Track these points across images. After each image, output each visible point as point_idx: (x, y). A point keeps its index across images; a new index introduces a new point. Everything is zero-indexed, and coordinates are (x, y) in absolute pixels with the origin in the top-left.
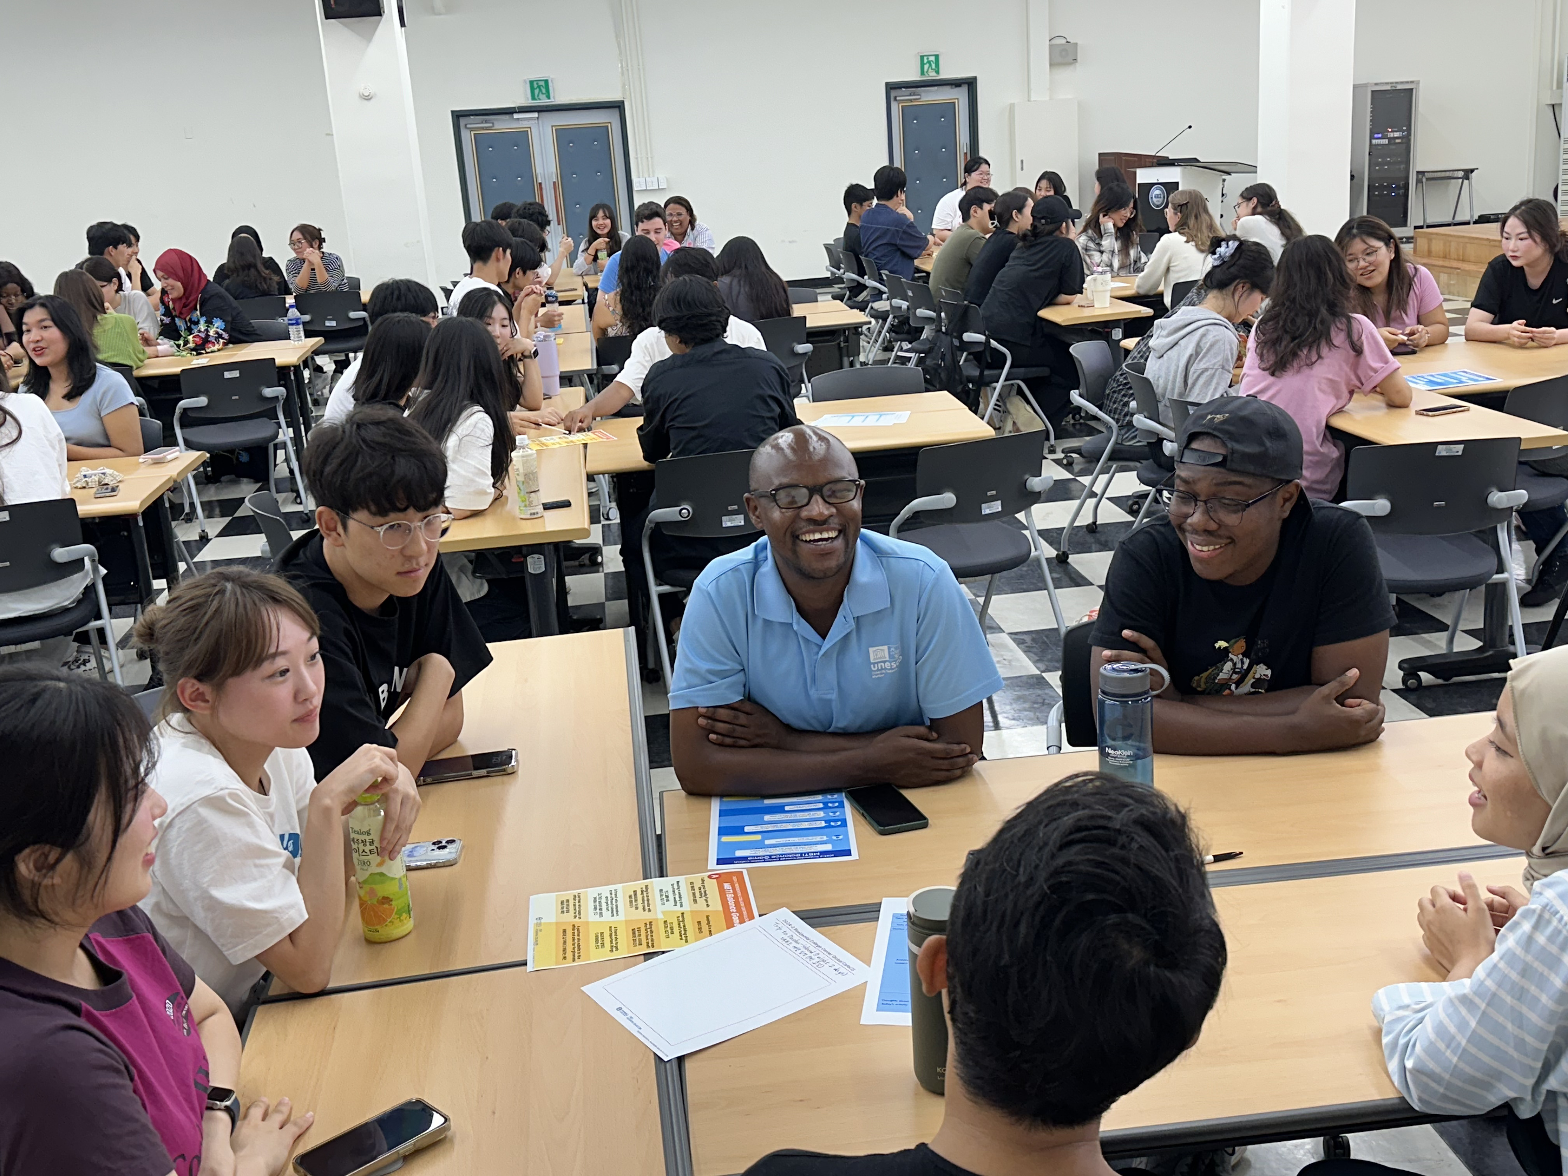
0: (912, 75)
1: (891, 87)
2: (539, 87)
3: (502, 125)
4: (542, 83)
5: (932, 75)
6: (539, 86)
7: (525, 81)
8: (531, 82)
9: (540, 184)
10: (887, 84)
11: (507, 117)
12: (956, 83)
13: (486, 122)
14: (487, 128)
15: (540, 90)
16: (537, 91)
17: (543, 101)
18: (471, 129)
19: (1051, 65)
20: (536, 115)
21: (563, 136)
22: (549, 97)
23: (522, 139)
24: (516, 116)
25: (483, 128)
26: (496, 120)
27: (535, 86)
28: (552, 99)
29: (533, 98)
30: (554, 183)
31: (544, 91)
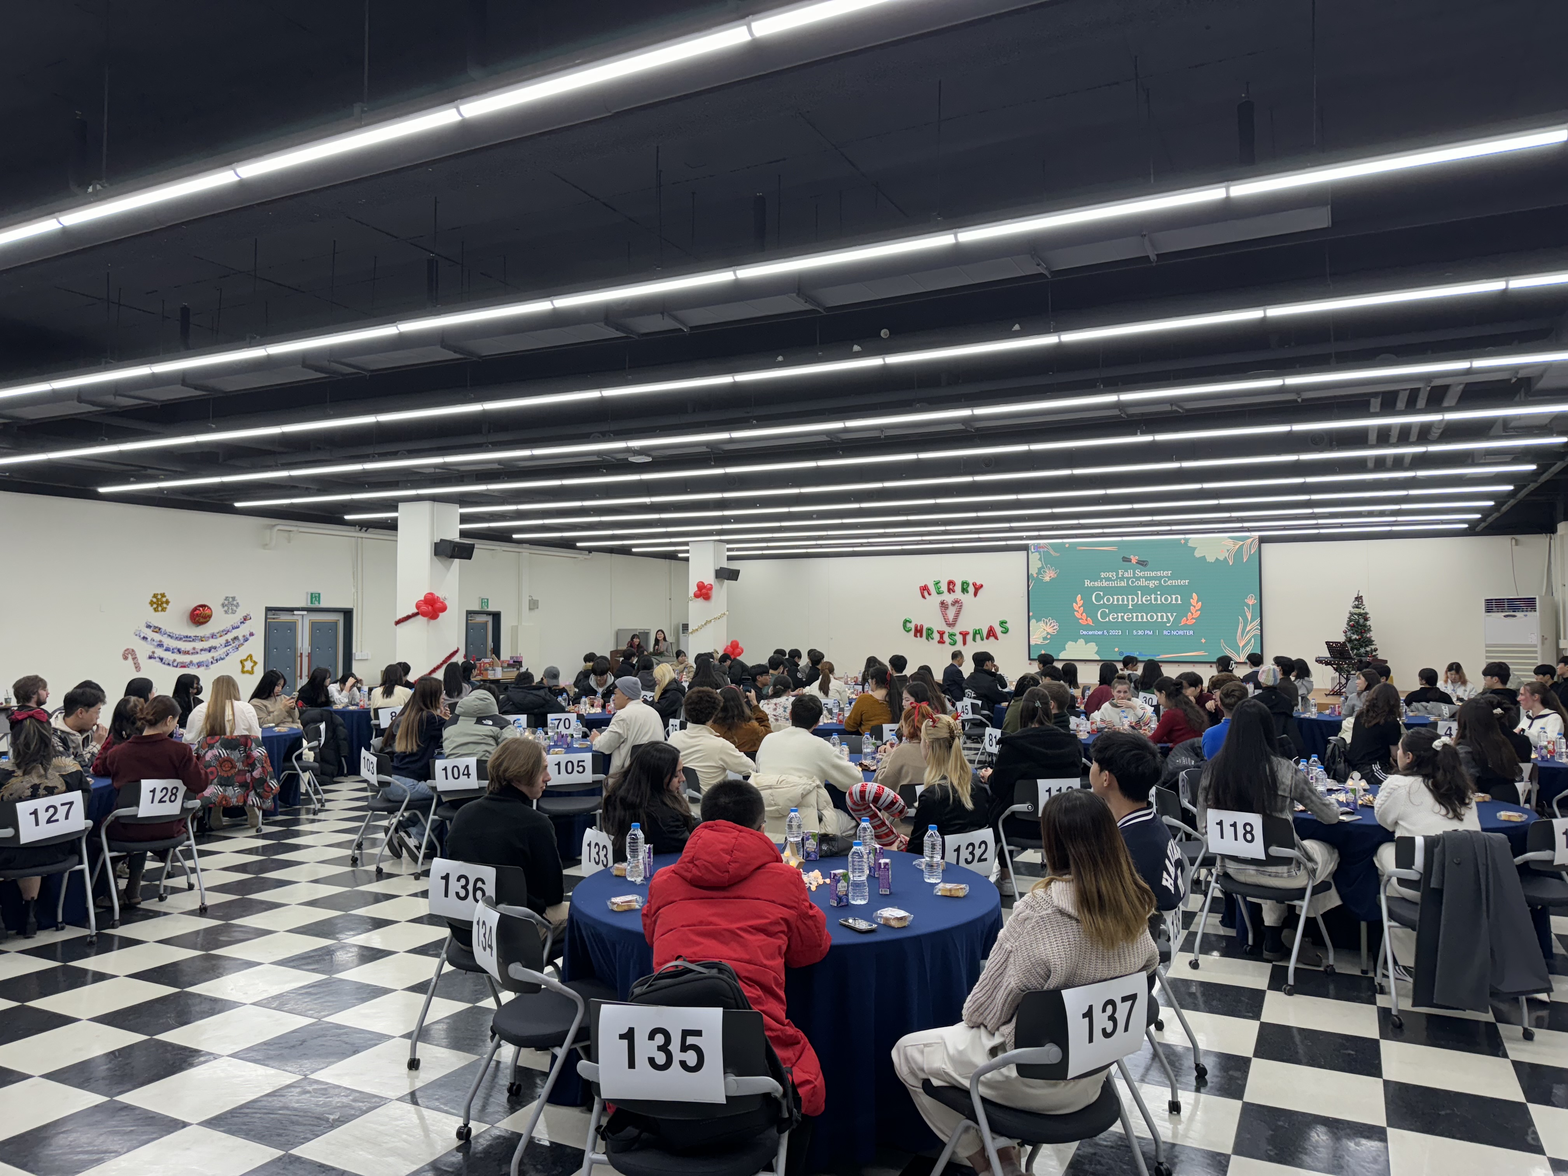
0: (476, 608)
1: (469, 613)
3: (285, 617)
4: (317, 595)
5: (486, 609)
6: (315, 597)
7: (307, 593)
8: (312, 594)
10: (467, 611)
11: (290, 613)
12: (488, 613)
13: (281, 615)
14: (280, 619)
16: (313, 599)
17: (316, 605)
18: (272, 618)
19: (530, 609)
20: (305, 613)
21: (314, 626)
24: (295, 612)
25: (278, 618)
26: (284, 614)
27: (313, 596)
28: (319, 605)
29: (312, 602)
31: (316, 599)
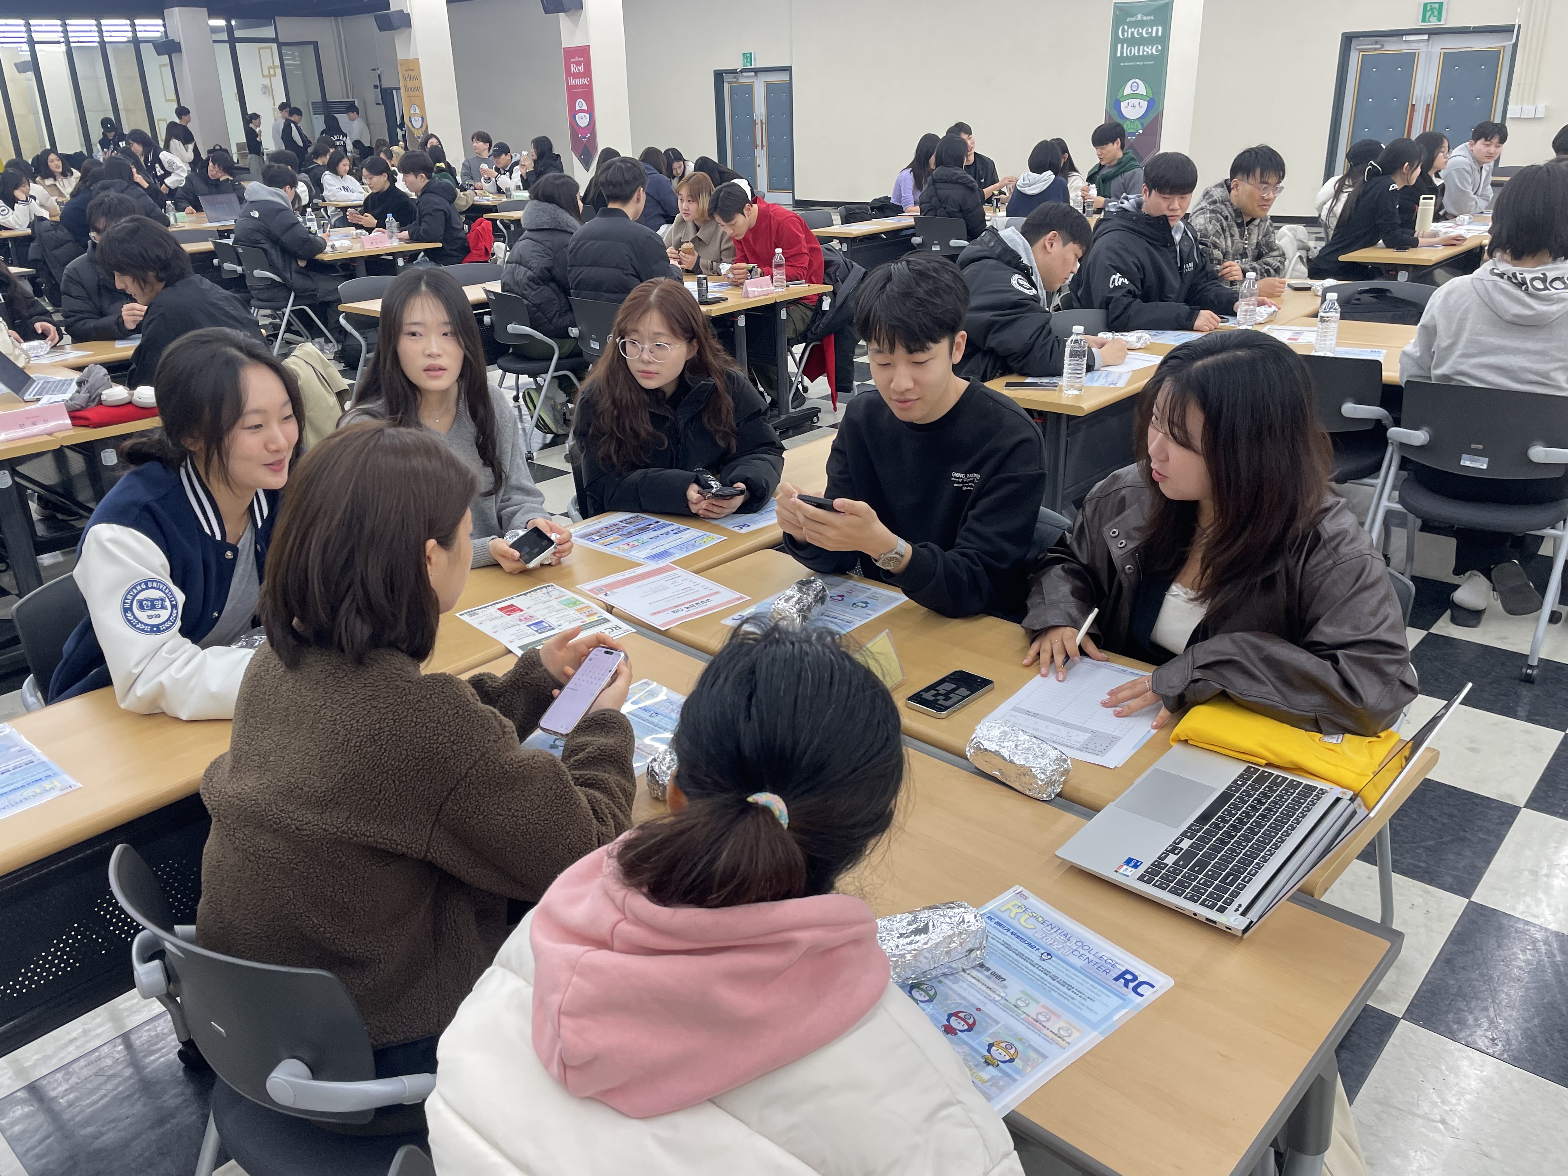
2: (1432, 9)
3: (1392, 47)
4: (1437, 6)
8: (1425, 5)
9: (1413, 106)
11: (1395, 39)
13: (1376, 43)
14: (1375, 50)
15: (1433, 13)
16: (1428, 14)
17: (1433, 23)
18: (1360, 50)
20: (1426, 37)
21: (1450, 60)
22: (1439, 20)
23: (1408, 61)
24: (1405, 38)
25: (1370, 50)
26: (1387, 41)
27: (1429, 8)
28: (1442, 22)
29: (1424, 20)
30: (1428, 105)
31: (1436, 13)
